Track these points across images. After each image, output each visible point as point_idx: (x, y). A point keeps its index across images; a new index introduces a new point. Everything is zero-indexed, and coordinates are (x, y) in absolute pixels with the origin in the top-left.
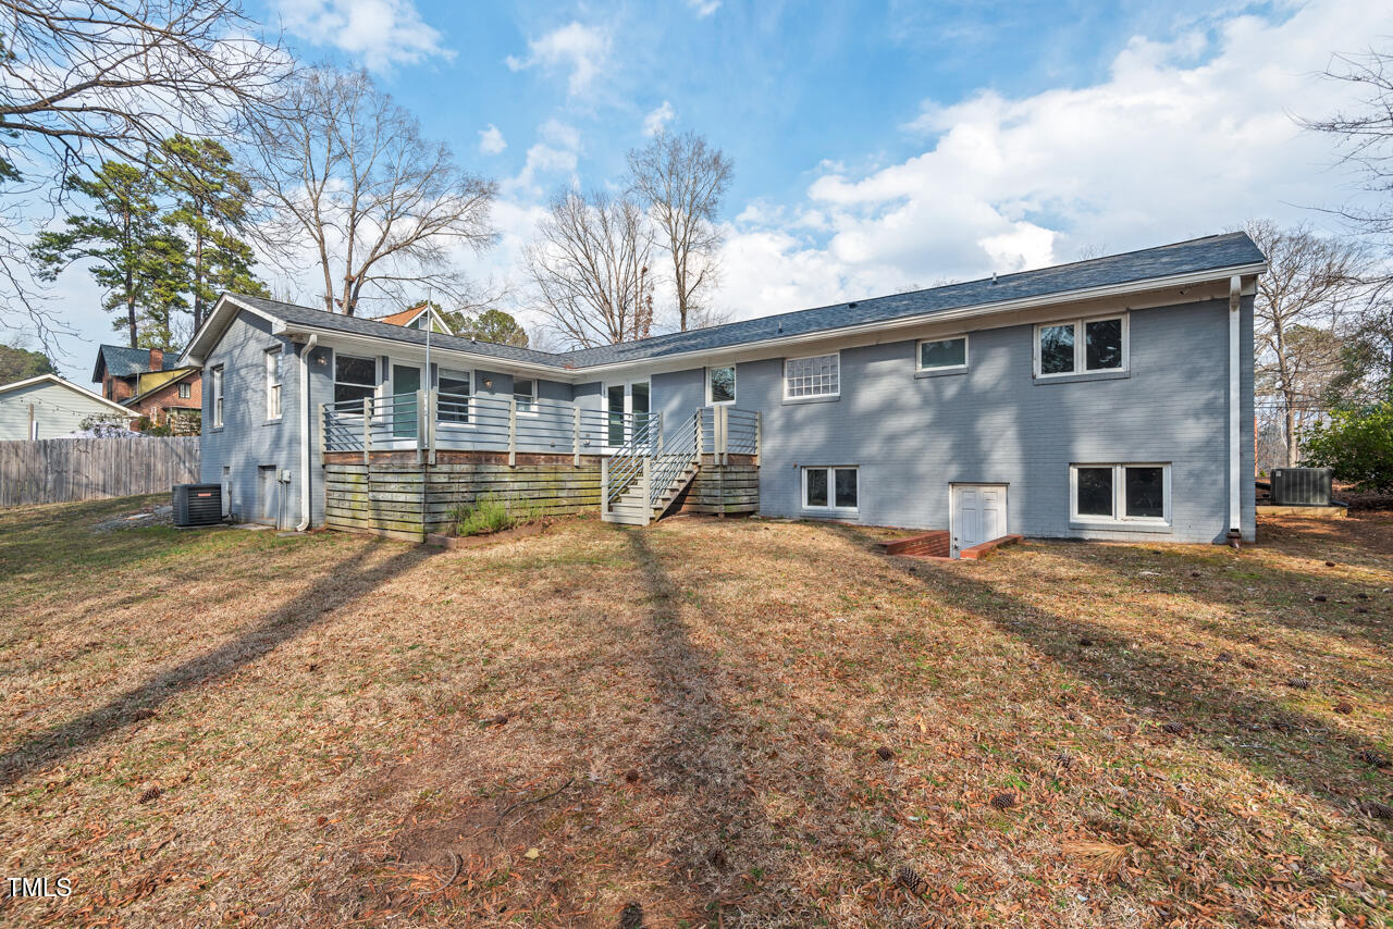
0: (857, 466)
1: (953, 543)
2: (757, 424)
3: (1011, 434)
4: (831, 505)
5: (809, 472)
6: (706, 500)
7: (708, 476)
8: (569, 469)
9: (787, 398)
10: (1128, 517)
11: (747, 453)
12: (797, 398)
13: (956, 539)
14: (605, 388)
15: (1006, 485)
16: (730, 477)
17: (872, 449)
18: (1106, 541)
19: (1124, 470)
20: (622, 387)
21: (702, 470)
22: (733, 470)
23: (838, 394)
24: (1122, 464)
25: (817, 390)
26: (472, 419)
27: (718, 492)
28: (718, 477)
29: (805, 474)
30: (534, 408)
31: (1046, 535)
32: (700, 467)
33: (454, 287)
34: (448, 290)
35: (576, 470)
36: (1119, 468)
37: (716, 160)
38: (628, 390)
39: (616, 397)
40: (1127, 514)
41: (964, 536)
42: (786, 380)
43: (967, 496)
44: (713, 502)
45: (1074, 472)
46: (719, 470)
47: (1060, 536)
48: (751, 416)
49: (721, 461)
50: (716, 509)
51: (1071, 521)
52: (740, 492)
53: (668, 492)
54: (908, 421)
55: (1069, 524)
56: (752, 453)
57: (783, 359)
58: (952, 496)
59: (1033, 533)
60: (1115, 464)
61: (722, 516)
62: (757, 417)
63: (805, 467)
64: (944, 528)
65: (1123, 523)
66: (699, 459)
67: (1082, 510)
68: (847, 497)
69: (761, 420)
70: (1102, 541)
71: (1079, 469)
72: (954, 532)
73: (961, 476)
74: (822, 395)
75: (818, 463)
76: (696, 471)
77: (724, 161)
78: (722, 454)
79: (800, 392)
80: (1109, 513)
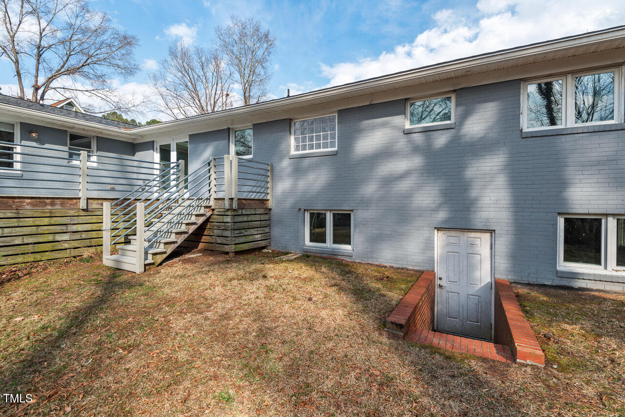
0: (352, 211)
1: (438, 282)
2: (269, 174)
3: (501, 180)
4: (329, 244)
5: (312, 215)
6: (219, 240)
7: (220, 219)
8: (72, 213)
9: (293, 152)
10: (619, 268)
11: (261, 198)
12: (301, 152)
13: (440, 279)
14: (157, 146)
15: (492, 232)
16: (240, 219)
17: (370, 189)
18: (596, 290)
19: (615, 221)
20: (169, 145)
21: (216, 212)
22: (244, 212)
23: (336, 149)
24: (613, 215)
25: (318, 146)
26: (17, 166)
27: (228, 233)
28: (229, 219)
29: (307, 216)
30: (94, 158)
31: (532, 280)
32: (213, 210)
33: (111, 97)
34: (107, 99)
35: (82, 213)
36: (610, 219)
37: (266, 36)
38: (173, 147)
39: (165, 153)
40: (618, 265)
41: (448, 277)
42: (292, 138)
43: (452, 240)
44: (224, 241)
45: (561, 222)
46: (229, 213)
47: (547, 283)
48: (264, 167)
49: (231, 205)
50: (227, 248)
51: (558, 268)
52: (253, 231)
53: (173, 236)
54: (400, 165)
55: (557, 272)
56: (265, 198)
57: (291, 120)
58: (439, 239)
59: (518, 279)
60: (607, 215)
61: (231, 255)
62: (269, 168)
63: (308, 210)
64: (430, 269)
65: (615, 273)
66: (212, 203)
67: (567, 259)
68: (343, 236)
69: (272, 170)
70: (592, 290)
71: (565, 219)
72: (439, 271)
73: (445, 222)
74: (322, 150)
75: (319, 207)
76: (209, 214)
77: (270, 37)
78: (232, 199)
79: (304, 148)
80: (598, 262)
